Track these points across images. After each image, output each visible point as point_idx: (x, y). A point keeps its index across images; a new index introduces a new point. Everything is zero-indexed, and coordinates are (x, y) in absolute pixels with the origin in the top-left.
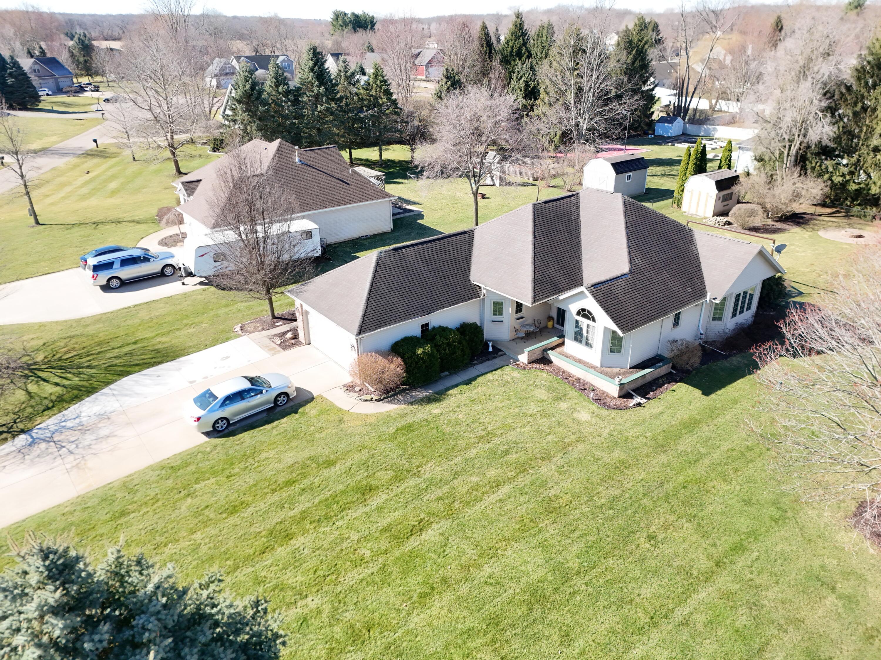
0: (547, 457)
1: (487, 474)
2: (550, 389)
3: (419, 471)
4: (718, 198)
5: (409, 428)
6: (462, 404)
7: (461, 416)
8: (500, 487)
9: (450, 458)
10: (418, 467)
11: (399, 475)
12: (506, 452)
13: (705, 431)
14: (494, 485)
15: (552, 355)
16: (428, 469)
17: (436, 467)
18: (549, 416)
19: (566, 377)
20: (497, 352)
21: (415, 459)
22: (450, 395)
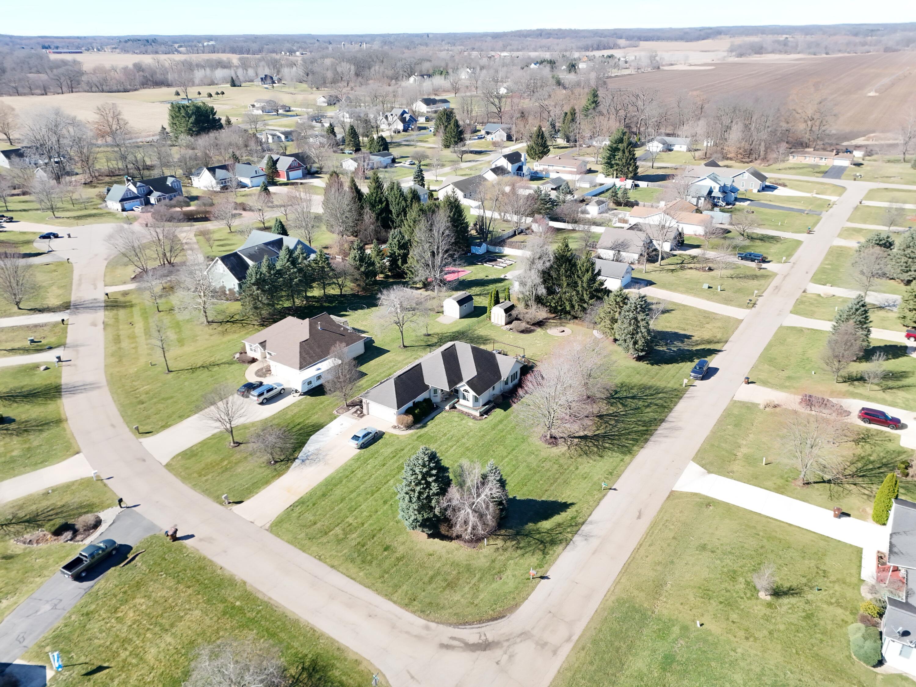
0: (463, 437)
2: (459, 417)
4: (506, 317)
5: (420, 436)
7: (434, 430)
12: (452, 438)
13: (505, 422)
15: (456, 405)
18: (461, 425)
19: (462, 412)
20: (438, 408)
22: (428, 424)
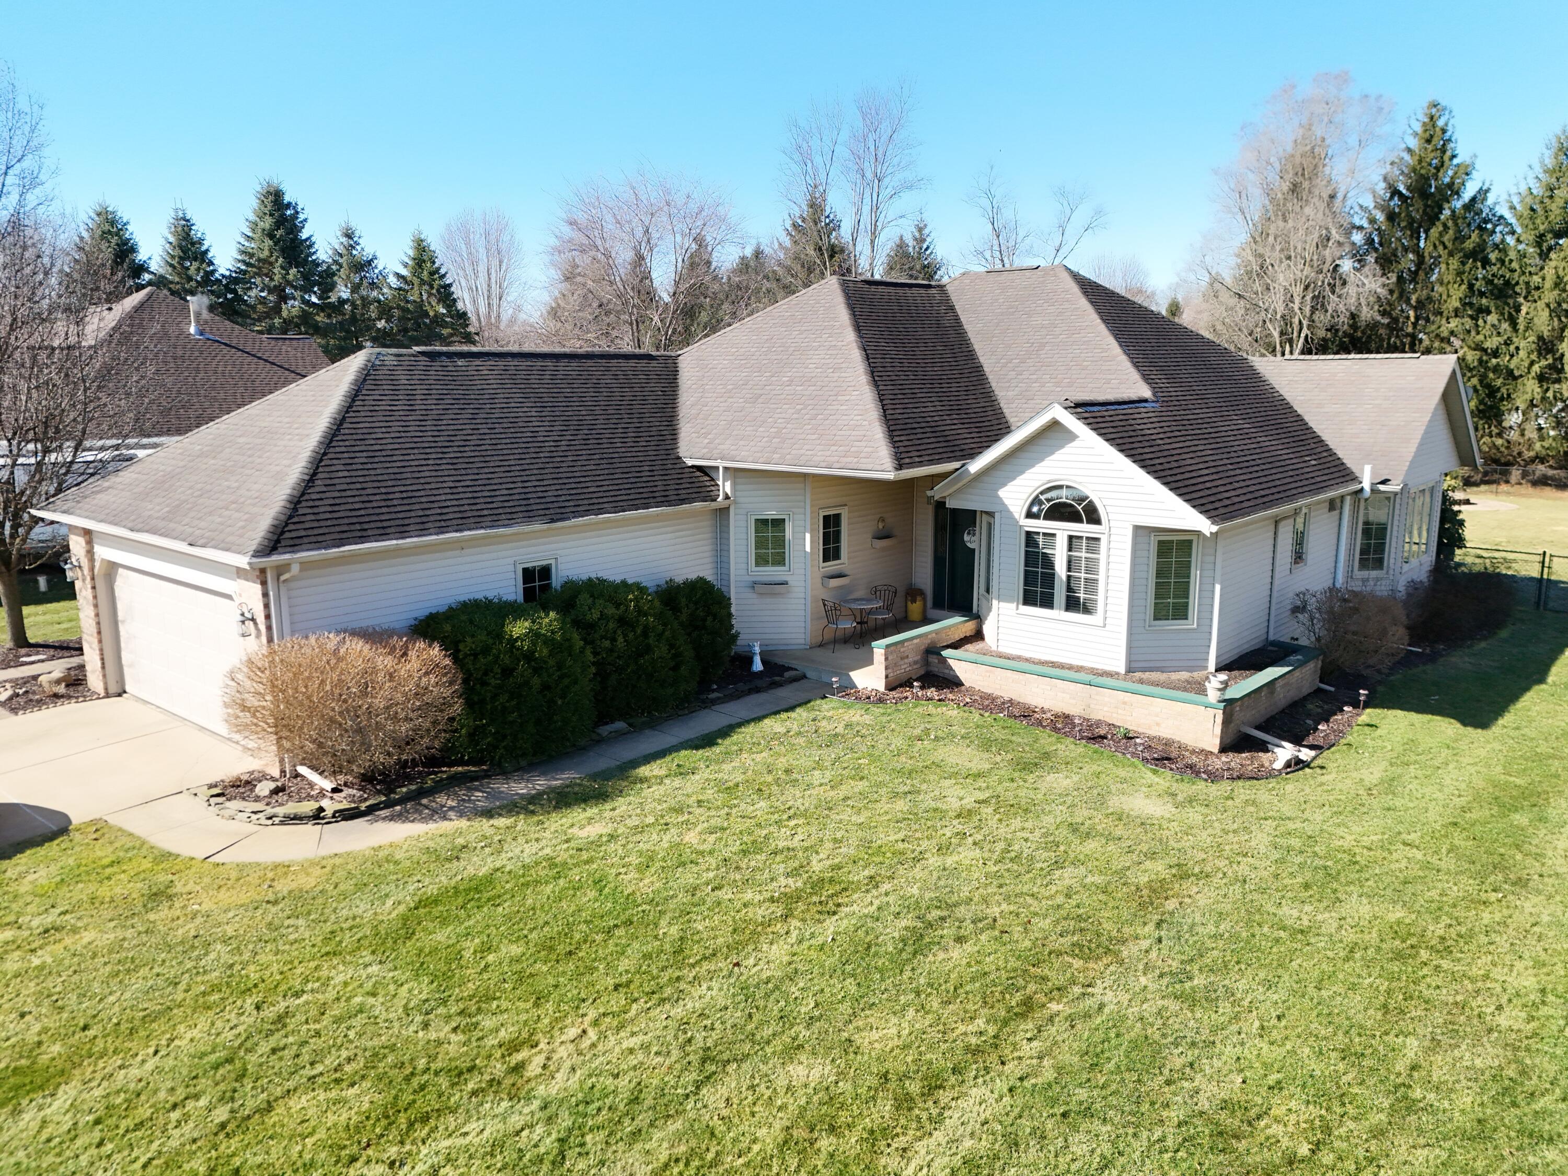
1: (863, 1040)
2: (989, 745)
3: (518, 1068)
5: (474, 893)
6: (692, 801)
7: (691, 838)
8: (944, 1096)
9: (668, 991)
10: (513, 1046)
11: (407, 1098)
12: (916, 942)
14: (914, 1087)
15: (958, 662)
16: (562, 1052)
17: (603, 1036)
18: (1026, 811)
19: (1021, 713)
20: (779, 673)
21: (500, 1011)
22: (642, 780)
